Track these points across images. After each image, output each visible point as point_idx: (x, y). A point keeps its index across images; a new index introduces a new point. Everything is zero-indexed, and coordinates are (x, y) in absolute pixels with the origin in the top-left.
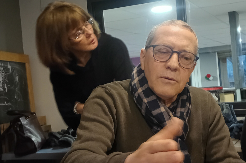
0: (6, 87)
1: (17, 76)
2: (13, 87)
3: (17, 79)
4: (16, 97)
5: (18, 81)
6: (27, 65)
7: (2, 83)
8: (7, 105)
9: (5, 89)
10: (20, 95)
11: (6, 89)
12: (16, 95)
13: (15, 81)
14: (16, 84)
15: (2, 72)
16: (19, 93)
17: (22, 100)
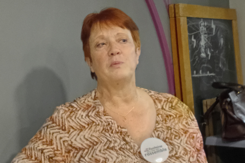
0: (209, 53)
1: (222, 37)
2: (217, 52)
3: (222, 41)
4: (220, 66)
5: (223, 44)
6: (234, 22)
7: (204, 47)
8: (211, 76)
9: (207, 55)
10: (225, 62)
11: (209, 55)
12: (220, 63)
13: (219, 44)
14: (221, 48)
15: (205, 34)
16: (224, 59)
17: (227, 69)
